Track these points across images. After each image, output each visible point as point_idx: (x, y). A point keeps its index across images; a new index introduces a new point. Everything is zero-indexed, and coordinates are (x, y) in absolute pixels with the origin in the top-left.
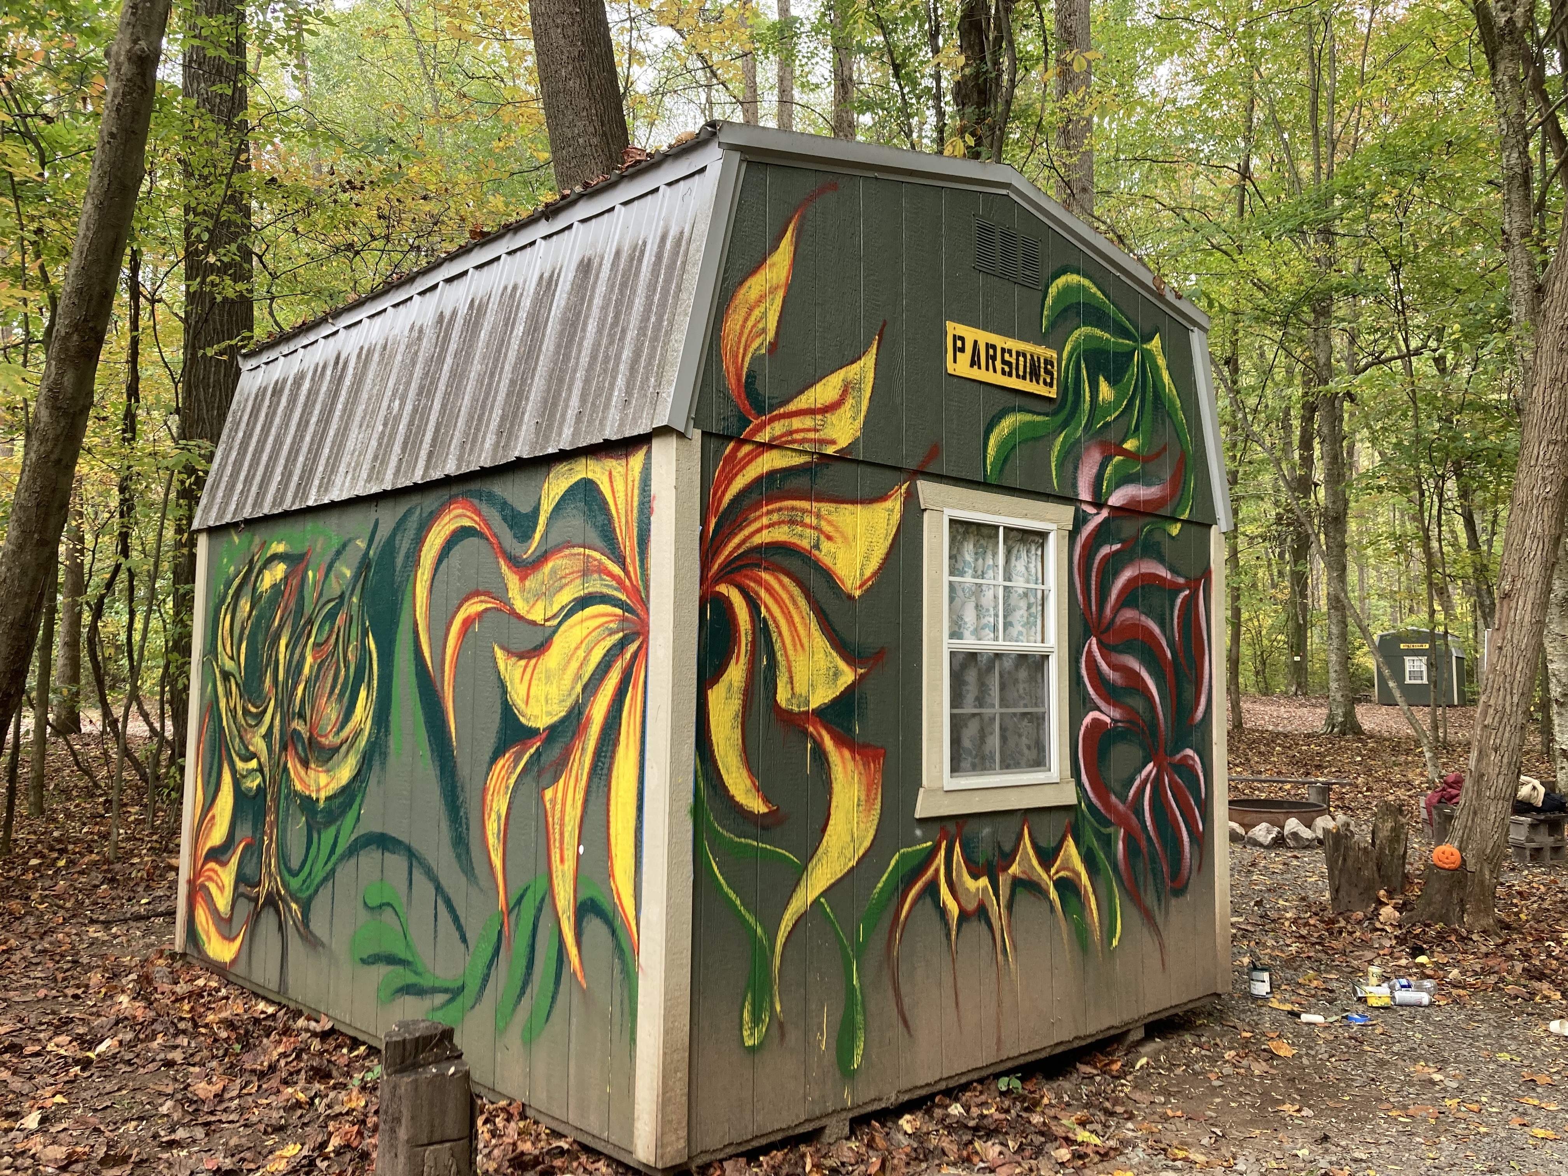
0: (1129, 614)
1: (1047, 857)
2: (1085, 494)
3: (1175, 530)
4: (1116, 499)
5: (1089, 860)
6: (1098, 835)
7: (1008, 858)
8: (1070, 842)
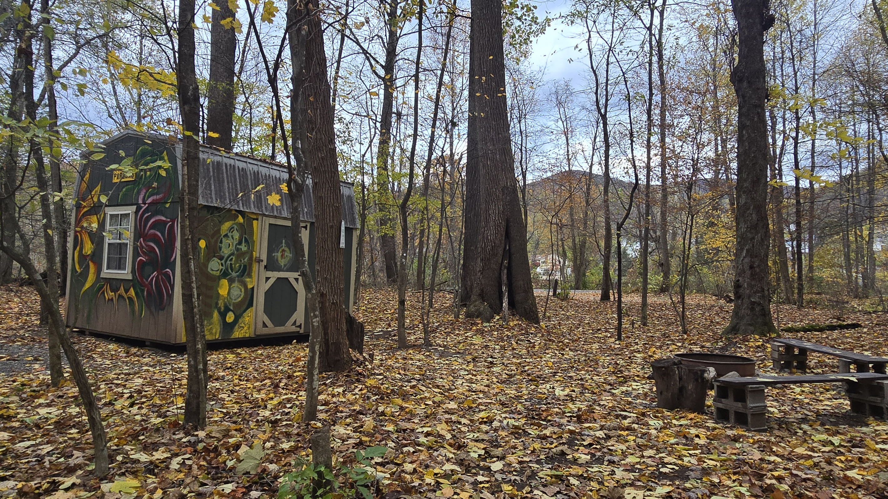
0: (152, 231)
1: (127, 291)
2: (140, 201)
3: (167, 205)
4: (149, 201)
5: (136, 294)
6: (140, 289)
7: (118, 289)
8: (132, 289)
